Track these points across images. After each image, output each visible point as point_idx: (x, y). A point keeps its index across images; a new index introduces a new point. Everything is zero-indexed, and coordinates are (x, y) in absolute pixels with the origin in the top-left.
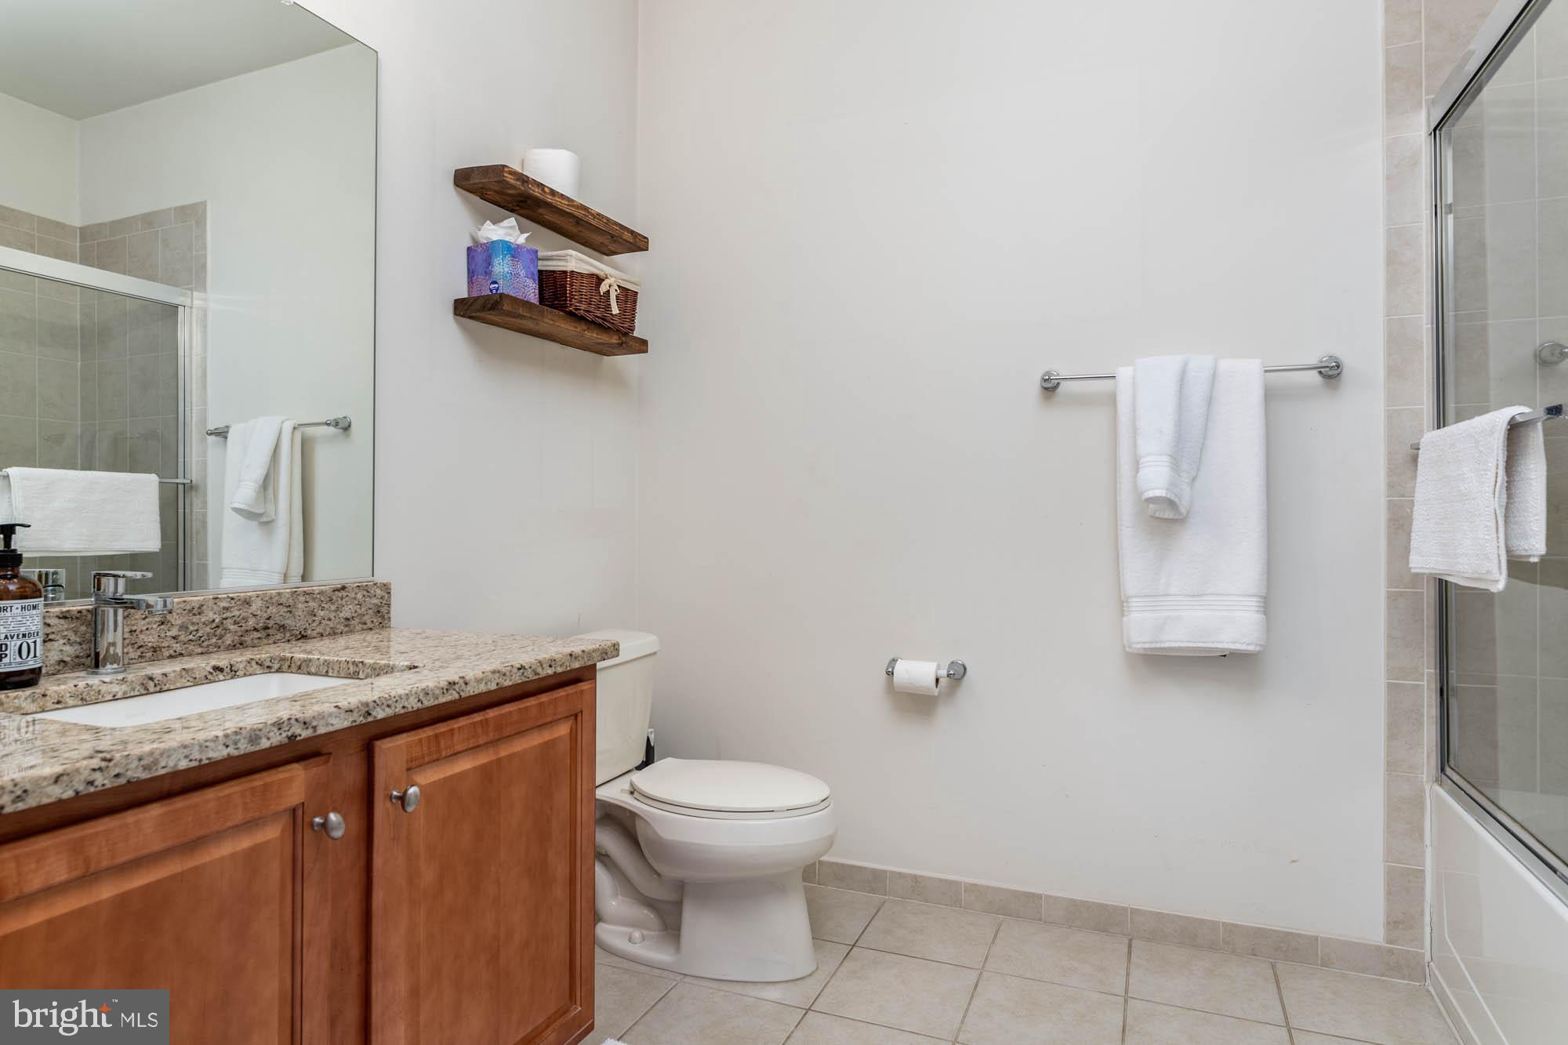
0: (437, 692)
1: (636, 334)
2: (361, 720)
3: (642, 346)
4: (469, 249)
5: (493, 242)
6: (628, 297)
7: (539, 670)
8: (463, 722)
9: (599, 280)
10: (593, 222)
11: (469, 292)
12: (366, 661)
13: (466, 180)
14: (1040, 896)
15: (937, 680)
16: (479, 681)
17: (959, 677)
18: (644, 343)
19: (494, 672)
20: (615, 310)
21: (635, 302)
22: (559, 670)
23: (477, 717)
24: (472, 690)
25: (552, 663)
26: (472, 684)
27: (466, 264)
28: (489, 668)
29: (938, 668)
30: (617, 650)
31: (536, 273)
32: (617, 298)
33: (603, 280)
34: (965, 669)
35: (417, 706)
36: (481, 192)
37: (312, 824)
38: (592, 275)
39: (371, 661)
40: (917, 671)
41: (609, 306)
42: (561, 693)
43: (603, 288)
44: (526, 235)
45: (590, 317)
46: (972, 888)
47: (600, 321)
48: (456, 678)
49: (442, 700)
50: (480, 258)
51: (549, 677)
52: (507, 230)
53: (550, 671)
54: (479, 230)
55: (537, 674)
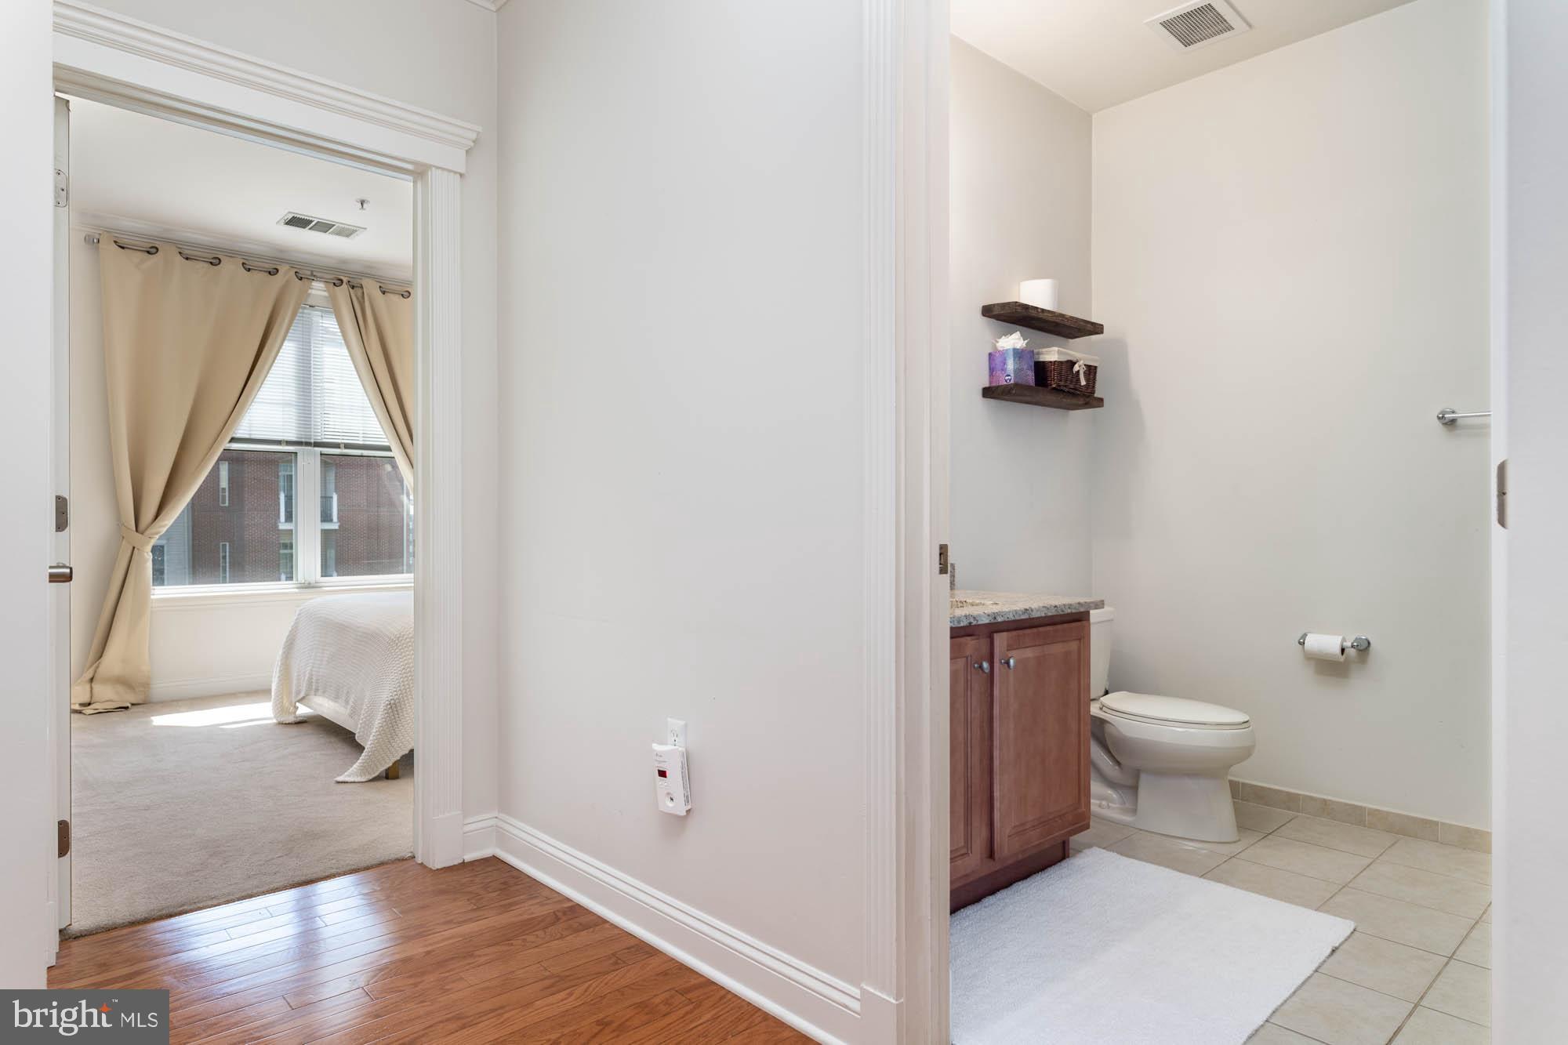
0: (1021, 613)
1: (1096, 395)
2: (993, 621)
3: (1100, 402)
4: (990, 354)
5: (1007, 350)
6: (1091, 371)
7: (1064, 609)
8: (1028, 631)
9: (1072, 364)
10: (1066, 323)
11: (991, 382)
12: (968, 601)
13: (988, 311)
14: (1436, 823)
15: (1343, 650)
16: (1038, 611)
17: (1362, 648)
18: (1101, 400)
19: (1044, 607)
20: (1083, 382)
21: (1095, 373)
22: (1074, 611)
23: (1035, 630)
24: (1035, 615)
25: (1070, 606)
26: (1035, 611)
27: (988, 363)
28: (1041, 605)
29: (1344, 640)
30: (1103, 604)
31: (1033, 364)
32: (1084, 373)
33: (1075, 363)
34: (1369, 643)
35: (1013, 618)
36: (998, 318)
37: (974, 667)
38: (1068, 361)
39: (971, 601)
40: (1326, 642)
41: (1078, 380)
42: (1074, 624)
43: (1076, 368)
44: (1026, 341)
45: (1066, 390)
46: (1374, 813)
47: (1072, 391)
48: (1027, 608)
49: (1023, 617)
50: (998, 361)
51: (1068, 614)
52: (1014, 341)
53: (1069, 611)
54: (998, 342)
55: (1063, 611)
